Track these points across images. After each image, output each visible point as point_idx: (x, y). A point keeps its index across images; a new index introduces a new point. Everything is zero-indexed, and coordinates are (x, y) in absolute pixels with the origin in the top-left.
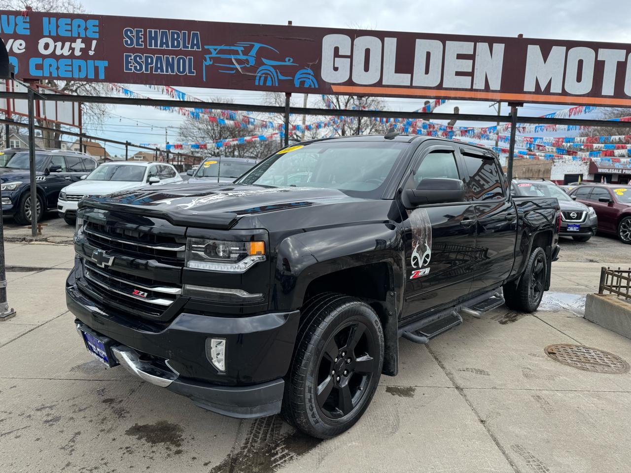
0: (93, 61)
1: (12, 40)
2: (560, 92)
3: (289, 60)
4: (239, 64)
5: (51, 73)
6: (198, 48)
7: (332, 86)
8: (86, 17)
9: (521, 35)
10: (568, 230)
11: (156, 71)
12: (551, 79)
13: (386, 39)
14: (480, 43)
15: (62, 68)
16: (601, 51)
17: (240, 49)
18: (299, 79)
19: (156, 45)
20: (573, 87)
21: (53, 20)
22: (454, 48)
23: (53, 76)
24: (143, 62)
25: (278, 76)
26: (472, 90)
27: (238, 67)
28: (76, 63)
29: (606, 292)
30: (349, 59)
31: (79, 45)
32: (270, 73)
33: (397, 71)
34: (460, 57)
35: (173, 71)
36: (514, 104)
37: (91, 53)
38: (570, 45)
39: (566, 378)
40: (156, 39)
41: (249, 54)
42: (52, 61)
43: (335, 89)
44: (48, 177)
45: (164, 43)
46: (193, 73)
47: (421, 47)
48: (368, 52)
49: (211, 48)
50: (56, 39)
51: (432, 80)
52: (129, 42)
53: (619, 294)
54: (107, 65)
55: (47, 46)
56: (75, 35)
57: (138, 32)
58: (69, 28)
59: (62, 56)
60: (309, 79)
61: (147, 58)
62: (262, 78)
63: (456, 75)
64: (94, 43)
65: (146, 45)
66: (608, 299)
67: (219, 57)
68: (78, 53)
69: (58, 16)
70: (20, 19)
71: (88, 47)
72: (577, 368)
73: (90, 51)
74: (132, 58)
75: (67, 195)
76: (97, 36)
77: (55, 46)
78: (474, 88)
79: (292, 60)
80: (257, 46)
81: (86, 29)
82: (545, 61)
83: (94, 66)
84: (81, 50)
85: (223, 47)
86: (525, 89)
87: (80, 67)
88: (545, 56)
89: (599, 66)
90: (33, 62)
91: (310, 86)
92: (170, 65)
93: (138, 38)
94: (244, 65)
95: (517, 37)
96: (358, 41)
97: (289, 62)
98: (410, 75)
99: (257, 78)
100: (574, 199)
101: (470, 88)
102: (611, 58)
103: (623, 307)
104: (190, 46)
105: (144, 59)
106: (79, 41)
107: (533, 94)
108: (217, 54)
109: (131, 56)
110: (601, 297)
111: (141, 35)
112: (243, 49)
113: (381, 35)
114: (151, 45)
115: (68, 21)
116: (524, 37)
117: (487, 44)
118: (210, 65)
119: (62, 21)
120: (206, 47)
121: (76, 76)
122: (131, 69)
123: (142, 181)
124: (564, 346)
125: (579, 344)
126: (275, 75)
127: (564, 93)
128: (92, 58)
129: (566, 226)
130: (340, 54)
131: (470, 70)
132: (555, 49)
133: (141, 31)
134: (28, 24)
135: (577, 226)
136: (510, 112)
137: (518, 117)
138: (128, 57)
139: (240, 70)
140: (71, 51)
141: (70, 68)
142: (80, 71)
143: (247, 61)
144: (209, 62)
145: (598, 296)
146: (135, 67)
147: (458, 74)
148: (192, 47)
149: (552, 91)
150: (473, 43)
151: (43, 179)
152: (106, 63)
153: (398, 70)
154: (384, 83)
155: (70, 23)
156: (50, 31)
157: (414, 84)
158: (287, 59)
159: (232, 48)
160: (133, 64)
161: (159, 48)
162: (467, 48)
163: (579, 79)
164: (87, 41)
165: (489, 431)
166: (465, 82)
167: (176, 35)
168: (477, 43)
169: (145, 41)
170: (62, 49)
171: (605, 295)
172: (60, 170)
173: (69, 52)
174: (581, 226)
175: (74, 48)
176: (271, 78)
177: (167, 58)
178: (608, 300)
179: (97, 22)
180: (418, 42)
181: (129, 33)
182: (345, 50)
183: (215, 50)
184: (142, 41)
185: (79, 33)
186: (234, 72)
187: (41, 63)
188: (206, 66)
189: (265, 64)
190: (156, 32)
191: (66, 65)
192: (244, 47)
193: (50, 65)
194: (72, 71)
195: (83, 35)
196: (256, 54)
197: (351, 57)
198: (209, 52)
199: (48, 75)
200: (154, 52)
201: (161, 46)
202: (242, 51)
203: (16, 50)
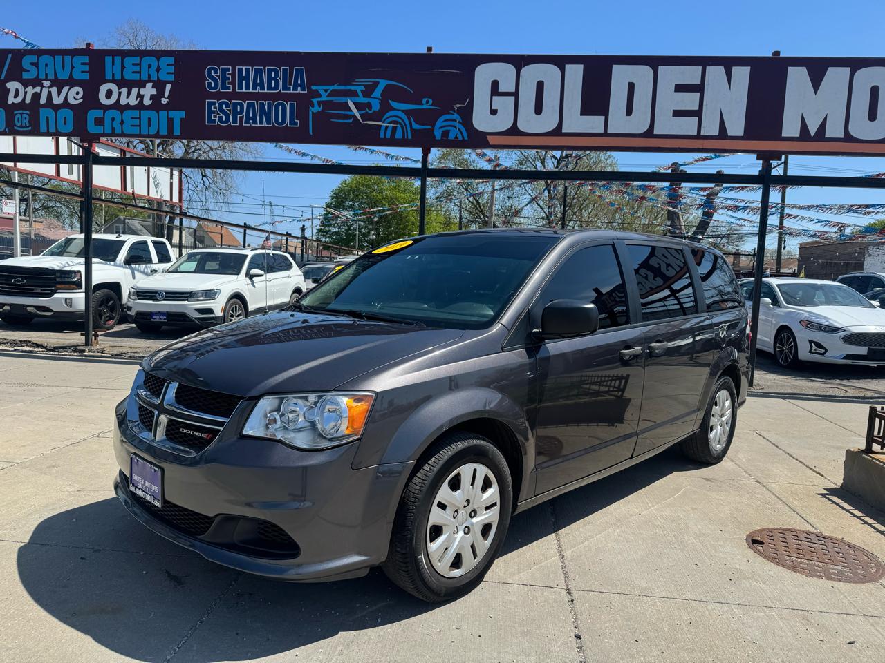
0: (166, 112)
1: (68, 87)
2: (842, 136)
3: (427, 102)
4: (358, 109)
5: (113, 129)
6: (303, 89)
7: (488, 136)
8: (158, 54)
9: (777, 53)
11: (247, 122)
12: (826, 116)
13: (568, 67)
14: (711, 67)
15: (128, 122)
17: (359, 89)
18: (440, 128)
19: (248, 88)
20: (862, 128)
21: (118, 59)
22: (670, 75)
23: (116, 132)
24: (230, 111)
25: (411, 125)
26: (698, 136)
27: (357, 113)
28: (146, 114)
29: (876, 447)
30: (514, 98)
31: (149, 91)
32: (401, 121)
33: (583, 113)
34: (680, 88)
35: (269, 122)
37: (164, 101)
38: (856, 64)
40: (247, 79)
41: (372, 96)
42: (115, 113)
43: (492, 140)
45: (258, 85)
46: (296, 124)
47: (620, 76)
48: (540, 86)
49: (320, 88)
50: (121, 84)
51: (638, 123)
54: (184, 117)
55: (109, 94)
56: (145, 78)
57: (224, 71)
58: (137, 68)
59: (128, 106)
60: (456, 127)
61: (235, 105)
62: (390, 129)
63: (673, 116)
64: (168, 87)
65: (234, 88)
67: (332, 101)
68: (147, 102)
69: (123, 54)
70: (78, 60)
71: (161, 93)
73: (163, 99)
74: (217, 105)
76: (172, 78)
77: (120, 93)
78: (702, 133)
79: (431, 102)
80: (383, 83)
81: (158, 69)
82: (816, 88)
83: (168, 118)
84: (152, 97)
85: (336, 87)
86: (784, 134)
87: (149, 119)
88: (816, 82)
90: (93, 114)
91: (457, 137)
92: (265, 114)
93: (225, 79)
94: (365, 111)
95: (771, 55)
96: (526, 71)
97: (427, 104)
98: (603, 118)
99: (383, 129)
101: (695, 133)
104: (292, 87)
105: (231, 107)
106: (149, 85)
107: (797, 141)
108: (327, 97)
109: (214, 103)
110: (868, 456)
111: (229, 74)
112: (364, 89)
113: (561, 61)
114: (241, 88)
115: (136, 60)
117: (722, 68)
118: (318, 112)
119: (129, 61)
120: (314, 88)
121: (144, 132)
122: (214, 121)
123: (239, 273)
124: (783, 531)
125: (812, 530)
126: (408, 123)
127: (848, 138)
128: (166, 107)
130: (500, 90)
131: (696, 108)
132: (831, 71)
133: (228, 70)
134: (87, 66)
136: (761, 169)
137: (772, 177)
138: (211, 104)
139: (359, 118)
140: (139, 99)
141: (137, 122)
142: (150, 125)
143: (369, 105)
144: (316, 109)
145: (864, 454)
146: (220, 118)
147: (677, 113)
148: (295, 89)
149: (828, 135)
150: (700, 68)
152: (182, 114)
154: (564, 131)
155: (138, 62)
156: (113, 74)
157: (610, 131)
158: (424, 101)
159: (349, 87)
160: (218, 114)
161: (251, 91)
162: (691, 75)
163: (873, 116)
164: (159, 85)
166: (688, 126)
167: (273, 73)
168: (707, 68)
170: (128, 97)
171: (877, 453)
173: (136, 100)
175: (143, 95)
176: (403, 128)
177: (262, 105)
178: (877, 460)
179: (171, 60)
180: (616, 69)
181: (212, 72)
182: (507, 85)
183: (326, 91)
184: (229, 83)
185: (149, 76)
186: (351, 121)
187: (102, 116)
188: (313, 113)
189: (394, 109)
190: (247, 70)
191: (132, 118)
192: (365, 86)
193: (113, 119)
194: (140, 126)
195: (154, 78)
196: (381, 95)
197: (516, 94)
198: (318, 95)
199: (110, 132)
200: (245, 96)
201: (254, 88)
202: (362, 91)
203: (72, 101)
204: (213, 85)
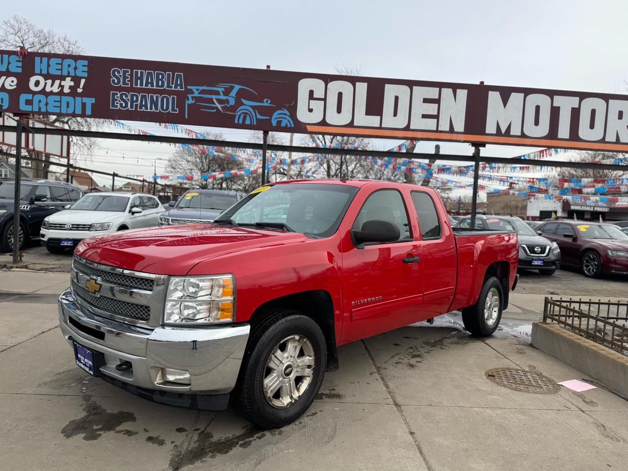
0: (81, 98)
1: (5, 77)
2: (520, 134)
3: (267, 101)
4: (220, 104)
5: (40, 108)
6: (181, 88)
7: (307, 126)
8: (77, 58)
9: (482, 83)
10: (533, 264)
11: (141, 108)
12: (511, 122)
13: (357, 84)
14: (444, 89)
15: (52, 104)
16: (556, 98)
17: (221, 90)
18: (275, 119)
19: (142, 84)
20: (531, 130)
21: (45, 60)
22: (420, 93)
23: (42, 111)
24: (128, 100)
25: (256, 116)
26: (437, 131)
27: (219, 106)
28: (65, 99)
29: (549, 321)
30: (323, 102)
31: (68, 83)
32: (249, 113)
33: (366, 114)
34: (426, 101)
35: (156, 108)
36: (477, 145)
37: (80, 90)
38: (527, 92)
39: (498, 397)
40: (141, 78)
41: (230, 95)
42: (42, 97)
43: (309, 128)
44: (33, 206)
45: (150, 83)
46: (176, 111)
47: (390, 91)
48: (340, 95)
49: (194, 88)
50: (47, 77)
51: (400, 122)
52: (116, 81)
53: (560, 322)
54: (94, 102)
55: (37, 83)
56: (65, 73)
57: (125, 72)
58: (59, 67)
59: (52, 93)
60: (286, 119)
61: (132, 96)
62: (242, 117)
63: (422, 118)
64: (83, 81)
65: (132, 84)
66: (551, 327)
67: (202, 97)
68: (66, 90)
69: (50, 56)
70: (13, 58)
71: (77, 85)
72: (512, 389)
73: (78, 89)
74: (119, 96)
75: (50, 224)
76: (86, 75)
77: (46, 84)
78: (439, 129)
79: (269, 101)
80: (237, 87)
81: (76, 68)
82: (505, 105)
83: (82, 103)
84: (70, 87)
85: (205, 88)
86: (487, 132)
87: (68, 103)
88: (505, 101)
89: (555, 112)
90: (23, 97)
91: (286, 125)
92: (154, 103)
93: (125, 78)
94: (224, 105)
95: (479, 84)
96: (331, 85)
98: (380, 117)
99: (237, 117)
100: (540, 235)
101: (435, 129)
102: (566, 105)
103: (562, 334)
104: (173, 86)
105: (129, 97)
106: (68, 79)
107: (495, 136)
108: (199, 94)
109: (117, 94)
110: (545, 326)
111: (128, 75)
113: (353, 80)
114: (136, 84)
115: (59, 61)
116: (485, 84)
117: (451, 90)
118: (192, 104)
119: (53, 61)
120: (189, 87)
121: (64, 111)
122: (117, 106)
123: (124, 211)
124: (504, 370)
125: (519, 368)
126: (254, 114)
127: (523, 135)
128: (81, 95)
129: (531, 260)
130: (314, 97)
131: (436, 113)
132: (514, 95)
133: (128, 72)
134: (21, 63)
135: (541, 260)
136: (474, 152)
137: (481, 157)
138: (114, 95)
139: (221, 109)
140: (60, 88)
141: (58, 104)
142: (68, 106)
143: (227, 101)
144: (191, 101)
145: (542, 324)
146: (121, 105)
147: (424, 116)
148: (176, 87)
149: (512, 133)
150: (438, 89)
151: (27, 208)
152: (93, 100)
153: (369, 112)
154: (355, 124)
155: (61, 62)
156: (41, 70)
157: (383, 126)
158: (265, 100)
159: (214, 88)
160: (119, 101)
161: (144, 87)
162: (433, 93)
163: (537, 123)
164: (76, 79)
165: (416, 441)
166: (431, 124)
167: (160, 76)
168: (442, 89)
169: (131, 81)
170: (52, 86)
171: (549, 324)
172: (45, 199)
173: (58, 89)
174: (545, 260)
175: (63, 86)
176: (250, 117)
177: (152, 97)
178: (549, 328)
179: (86, 63)
180: (388, 87)
181: (116, 73)
182: (319, 93)
183: (198, 90)
184: (128, 81)
185: (69, 72)
186: (215, 111)
187: (31, 98)
188: (188, 104)
189: (244, 105)
190: (142, 73)
191: (55, 101)
192: (225, 88)
193: (40, 101)
194: (60, 107)
195: (72, 74)
196: (236, 95)
197: (325, 100)
198: (192, 92)
199: (37, 110)
200: (140, 91)
201: (147, 85)
202: (223, 91)
203: (7, 87)
204: (116, 82)
